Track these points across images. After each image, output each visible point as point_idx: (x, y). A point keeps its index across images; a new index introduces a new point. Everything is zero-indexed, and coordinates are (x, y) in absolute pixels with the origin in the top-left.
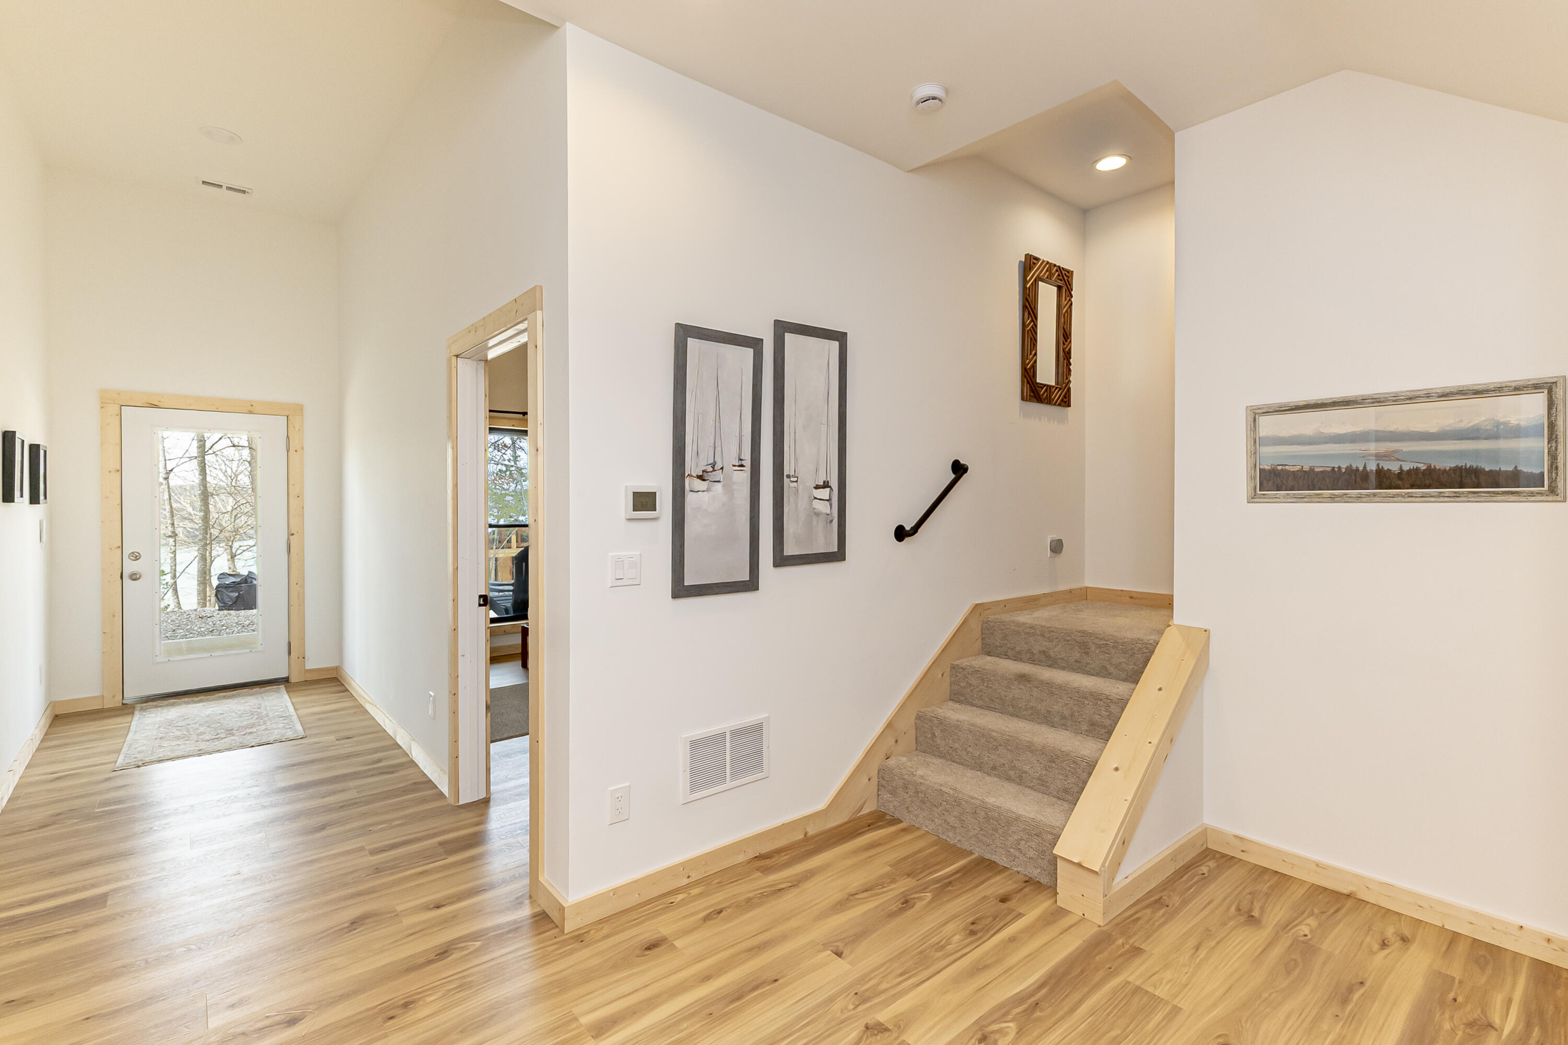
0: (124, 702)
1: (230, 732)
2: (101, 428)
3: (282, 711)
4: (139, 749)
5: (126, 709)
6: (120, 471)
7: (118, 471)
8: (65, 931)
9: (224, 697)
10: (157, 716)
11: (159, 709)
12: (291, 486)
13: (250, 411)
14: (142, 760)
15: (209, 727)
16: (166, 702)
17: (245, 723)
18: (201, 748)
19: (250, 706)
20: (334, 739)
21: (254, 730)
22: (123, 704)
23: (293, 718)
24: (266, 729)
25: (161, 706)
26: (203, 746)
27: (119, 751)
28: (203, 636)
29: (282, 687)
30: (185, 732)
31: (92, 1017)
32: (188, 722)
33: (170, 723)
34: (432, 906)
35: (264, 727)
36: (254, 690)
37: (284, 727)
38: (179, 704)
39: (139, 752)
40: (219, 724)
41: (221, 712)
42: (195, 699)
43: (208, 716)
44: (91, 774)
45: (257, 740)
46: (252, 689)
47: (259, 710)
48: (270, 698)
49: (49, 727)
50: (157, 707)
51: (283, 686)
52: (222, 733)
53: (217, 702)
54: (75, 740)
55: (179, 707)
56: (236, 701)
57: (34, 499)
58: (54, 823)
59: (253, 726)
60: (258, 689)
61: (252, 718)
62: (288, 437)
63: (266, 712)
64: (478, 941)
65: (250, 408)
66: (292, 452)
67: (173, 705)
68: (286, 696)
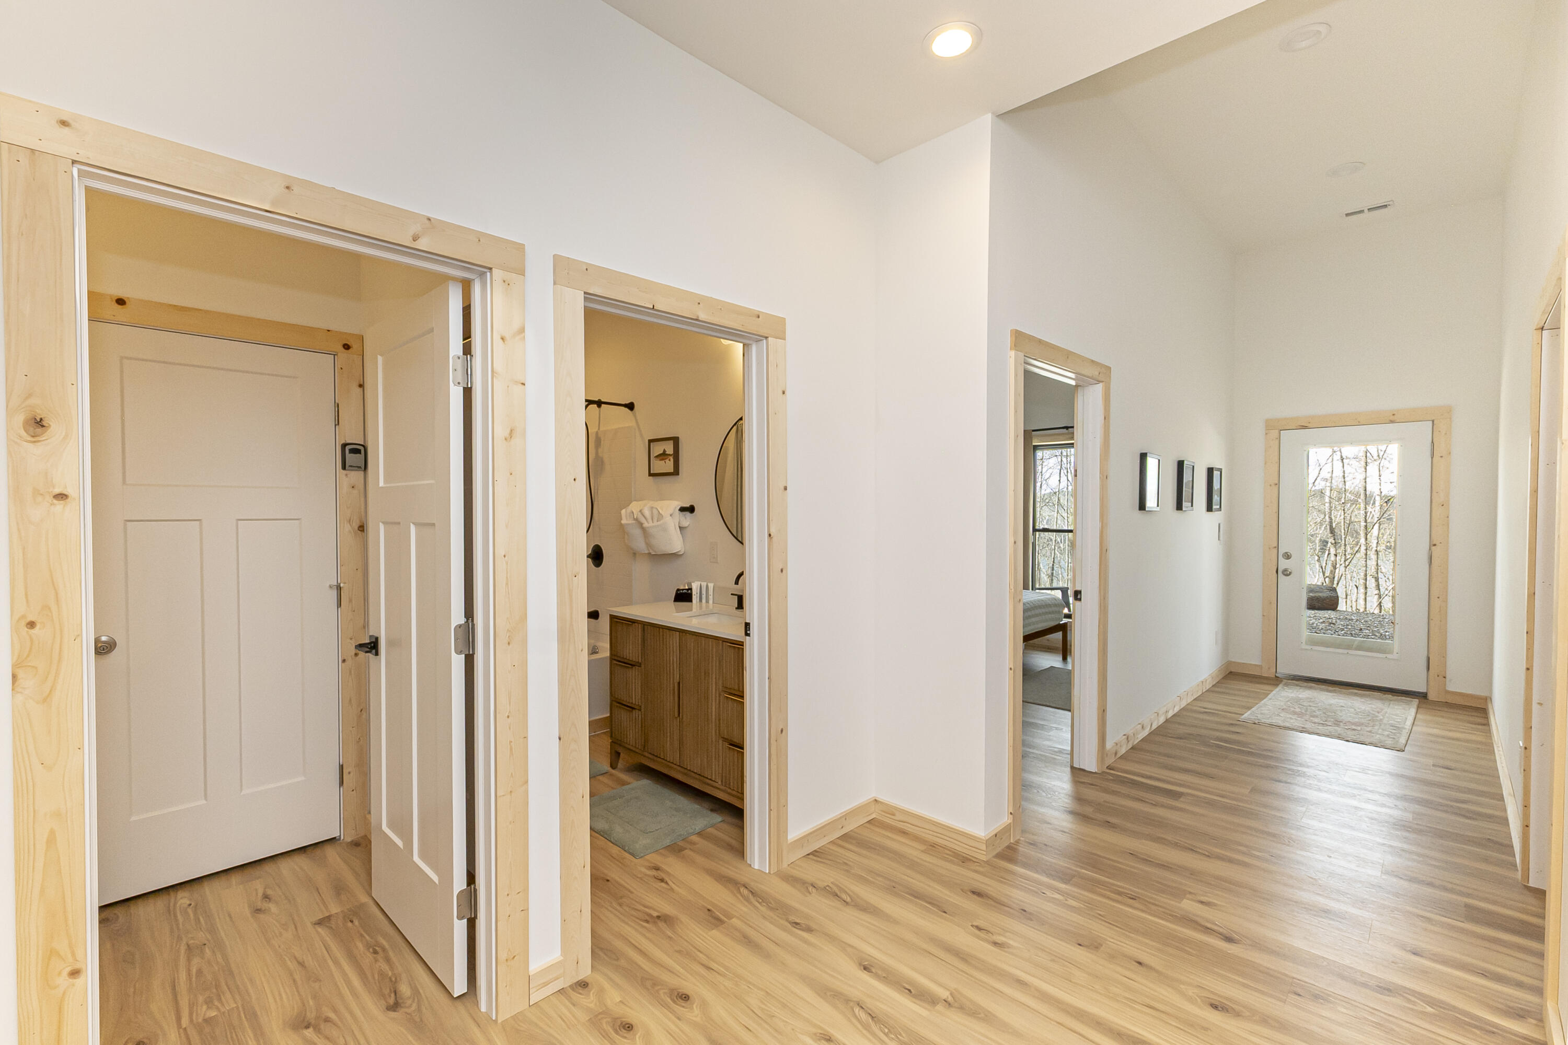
0: (1277, 675)
1: (1337, 723)
2: (1265, 451)
3: (1399, 722)
4: (1263, 712)
5: (1276, 681)
6: (1278, 484)
7: (1276, 484)
8: (1151, 802)
9: (1356, 694)
10: (1293, 692)
11: (1298, 688)
12: (1434, 493)
13: (1391, 421)
14: (1259, 720)
15: (1324, 713)
16: (1306, 684)
17: (1357, 720)
18: (1306, 726)
19: (1372, 708)
20: (1432, 764)
21: (1359, 728)
22: (1276, 677)
23: (1404, 731)
24: (1370, 732)
25: (1301, 686)
26: (1308, 726)
27: (1249, 708)
28: (1382, 639)
29: (1416, 702)
30: (1303, 711)
31: (1135, 855)
32: (1311, 704)
33: (1298, 701)
34: (1409, 949)
35: (1369, 729)
36: (1386, 696)
37: (1388, 736)
38: (1315, 689)
39: (1262, 714)
40: (1334, 714)
41: (1343, 705)
42: (1330, 688)
43: (1331, 705)
44: (1225, 717)
45: (1355, 737)
46: (1385, 694)
47: (1377, 714)
48: (1396, 707)
49: (1223, 678)
50: (1297, 685)
51: (1417, 700)
52: (1330, 721)
53: (1347, 696)
54: (1227, 691)
55: (1313, 691)
56: (1363, 700)
57: (1210, 508)
58: (1185, 738)
59: (1361, 724)
60: (1391, 696)
61: (1365, 718)
62: (1433, 442)
63: (1382, 718)
64: (1432, 1008)
65: (1392, 418)
66: (1436, 458)
67: (1311, 688)
68: (1413, 711)
